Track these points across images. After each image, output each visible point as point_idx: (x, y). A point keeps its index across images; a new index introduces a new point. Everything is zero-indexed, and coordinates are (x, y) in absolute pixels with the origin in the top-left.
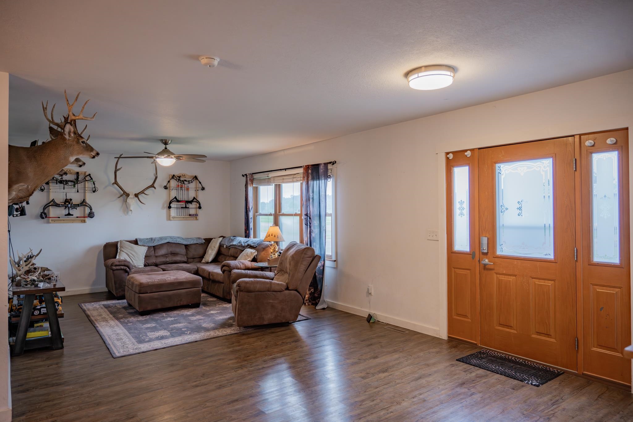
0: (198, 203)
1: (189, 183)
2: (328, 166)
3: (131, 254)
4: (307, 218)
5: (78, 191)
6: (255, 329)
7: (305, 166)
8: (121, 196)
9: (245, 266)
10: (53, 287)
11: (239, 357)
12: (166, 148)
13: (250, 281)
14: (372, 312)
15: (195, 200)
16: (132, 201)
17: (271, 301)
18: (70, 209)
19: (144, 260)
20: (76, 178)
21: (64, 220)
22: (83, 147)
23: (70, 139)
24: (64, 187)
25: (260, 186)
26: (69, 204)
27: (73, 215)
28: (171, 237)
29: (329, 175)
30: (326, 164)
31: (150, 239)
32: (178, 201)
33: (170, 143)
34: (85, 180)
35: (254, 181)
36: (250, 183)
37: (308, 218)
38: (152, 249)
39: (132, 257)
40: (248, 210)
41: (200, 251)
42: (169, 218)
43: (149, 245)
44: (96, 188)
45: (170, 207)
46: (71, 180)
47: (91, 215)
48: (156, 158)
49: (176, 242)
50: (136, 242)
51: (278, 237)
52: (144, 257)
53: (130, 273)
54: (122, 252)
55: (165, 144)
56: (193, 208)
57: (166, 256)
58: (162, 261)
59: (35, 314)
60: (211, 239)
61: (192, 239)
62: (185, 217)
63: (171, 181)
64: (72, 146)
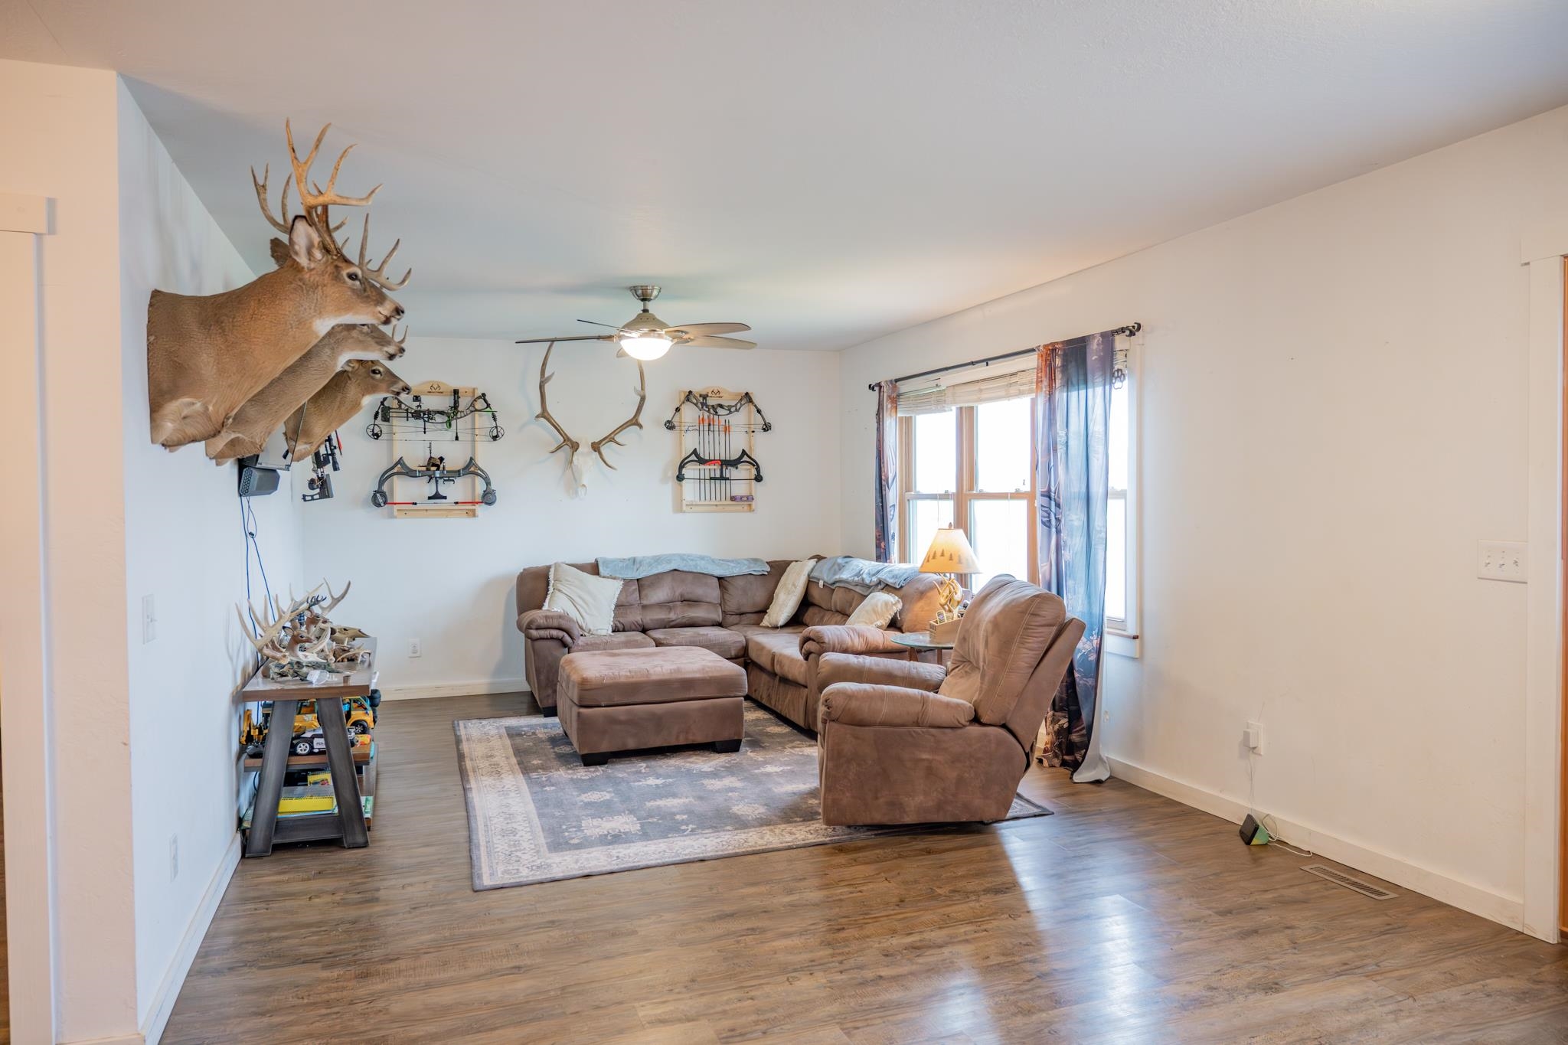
0: (754, 465)
1: (731, 412)
2: (1113, 341)
3: (580, 597)
4: (1050, 504)
5: (457, 438)
6: (879, 834)
7: (1045, 346)
8: (559, 448)
9: (867, 643)
10: (342, 685)
11: (813, 927)
12: (645, 311)
13: (859, 692)
14: (1260, 809)
15: (745, 458)
16: (585, 459)
17: (925, 756)
18: (441, 481)
19: (613, 615)
20: (452, 405)
21: (427, 510)
22: (353, 290)
23: (313, 265)
24: (425, 429)
25: (919, 414)
26: (438, 469)
27: (445, 498)
28: (682, 557)
29: (1118, 370)
30: (1108, 337)
31: (629, 560)
32: (702, 461)
33: (656, 297)
34: (472, 409)
35: (902, 402)
36: (889, 406)
37: (1053, 503)
38: (635, 587)
39: (582, 607)
40: (883, 483)
41: (758, 596)
42: (679, 506)
43: (625, 577)
44: (499, 429)
45: (680, 478)
46: (441, 409)
47: (488, 498)
48: (621, 337)
49: (694, 570)
50: (594, 569)
51: (960, 562)
52: (613, 607)
53: (574, 648)
54: (558, 594)
55: (644, 300)
56: (740, 480)
57: (669, 606)
58: (657, 620)
59: (299, 751)
60: (787, 563)
61: (737, 562)
62: (721, 503)
63: (683, 408)
64: (320, 288)
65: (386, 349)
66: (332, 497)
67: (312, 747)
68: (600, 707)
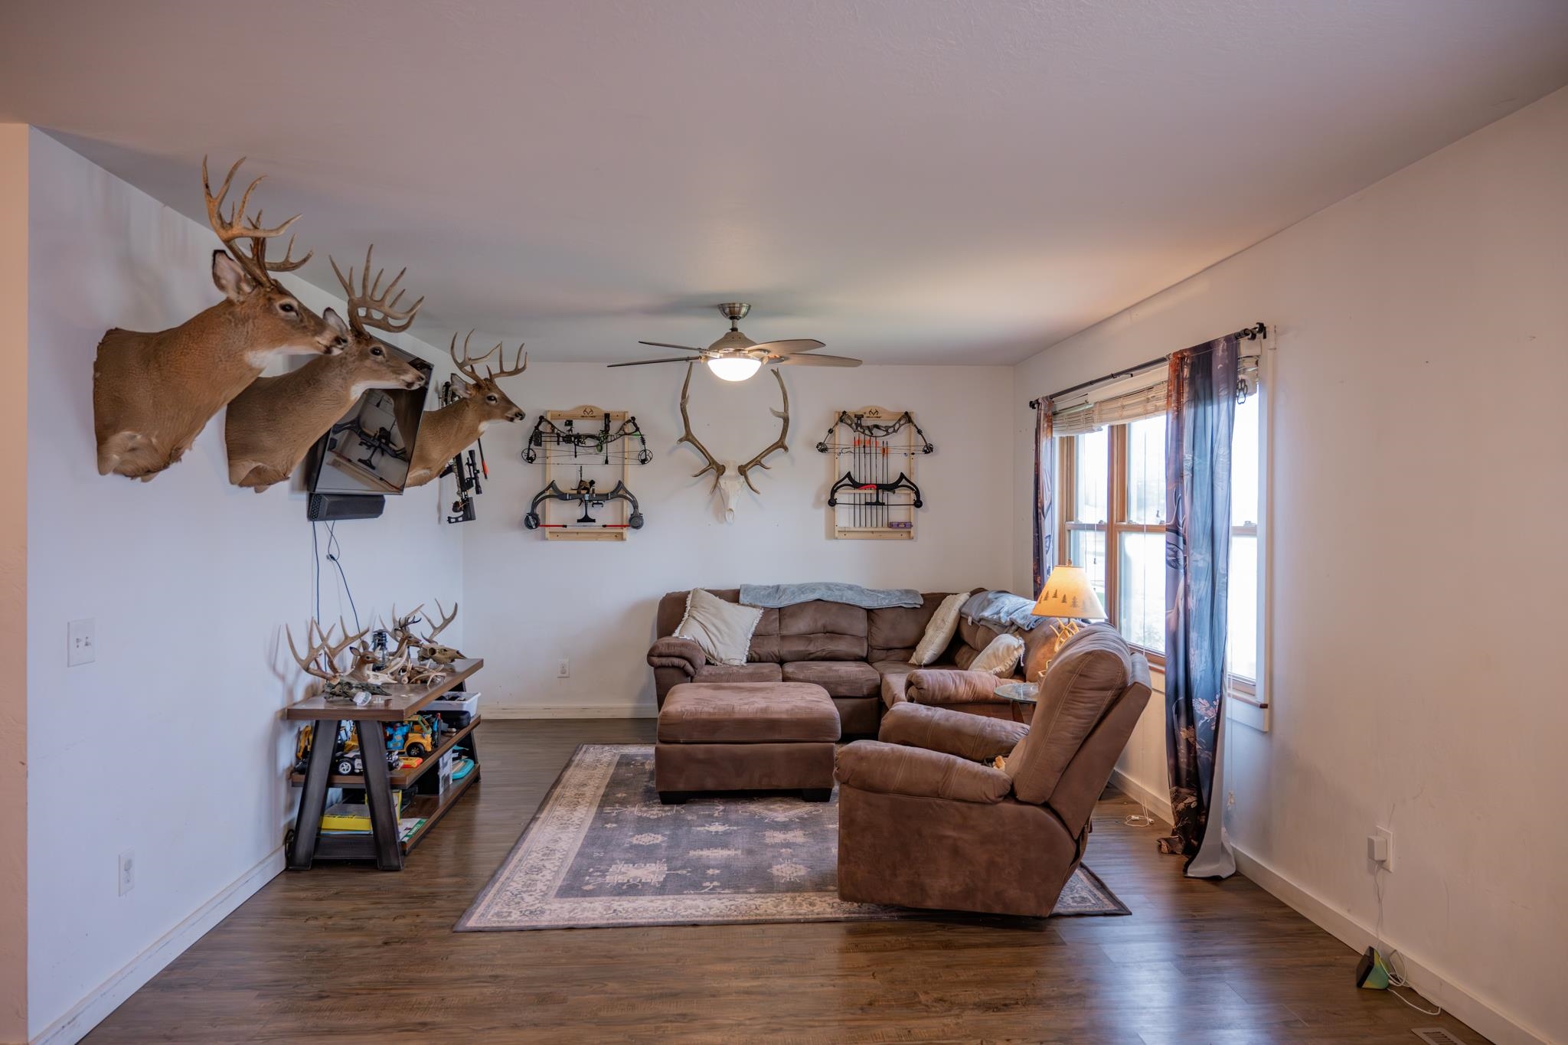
0: (913, 490)
1: (888, 434)
2: (1237, 346)
4: (1177, 540)
5: (607, 462)
7: (1174, 354)
8: (704, 471)
10: (383, 708)
12: (734, 329)
15: (904, 482)
16: (731, 483)
17: (950, 833)
18: (590, 504)
19: (749, 644)
20: (603, 429)
21: (577, 533)
23: (242, 299)
24: (576, 453)
25: (1082, 432)
26: (588, 493)
27: (594, 521)
28: (828, 587)
29: (1243, 381)
30: (1233, 340)
31: (773, 587)
32: (856, 485)
33: (745, 315)
34: (622, 432)
35: (1058, 420)
36: (1046, 425)
37: (1181, 539)
38: (776, 616)
39: (713, 634)
40: (1040, 511)
41: (909, 630)
42: (832, 532)
43: (766, 605)
44: (648, 452)
45: (832, 503)
46: (592, 433)
47: (636, 521)
48: (707, 358)
49: (839, 601)
50: (733, 597)
51: (1074, 604)
52: (750, 636)
53: (697, 677)
54: (692, 621)
55: (732, 318)
56: (898, 505)
57: (810, 638)
58: (795, 652)
59: (341, 770)
60: (944, 596)
61: (888, 593)
62: (877, 530)
63: (837, 429)
64: (251, 321)
65: (402, 377)
66: (475, 519)
67: (353, 767)
68: (679, 743)
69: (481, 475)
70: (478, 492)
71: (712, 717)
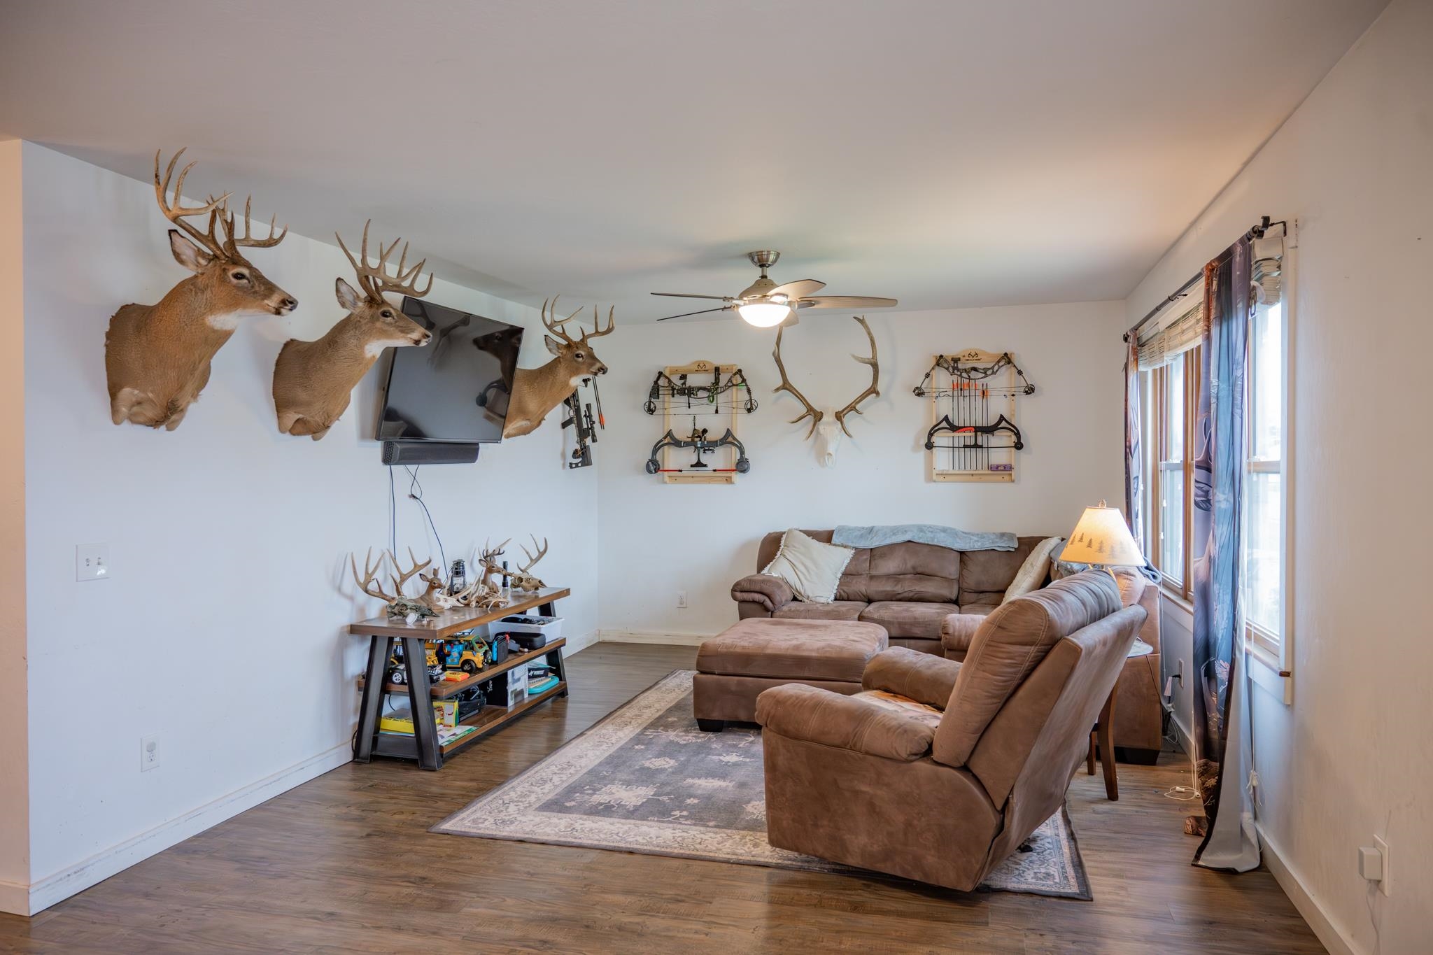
0: (1013, 431)
1: (986, 376)
2: (1250, 246)
3: (803, 564)
5: (717, 412)
7: (1207, 267)
12: (764, 277)
15: (1004, 424)
16: (829, 427)
18: (702, 451)
19: (838, 583)
20: (714, 381)
21: (693, 477)
24: (689, 404)
26: (700, 440)
27: (705, 466)
28: (921, 529)
30: (1247, 242)
31: (867, 529)
32: (954, 428)
33: (775, 261)
34: (730, 384)
36: (1132, 360)
38: (866, 556)
39: (800, 571)
41: (1001, 573)
42: (931, 475)
43: (857, 545)
44: (753, 401)
45: (929, 446)
46: (703, 385)
47: (742, 466)
48: (738, 306)
49: (930, 543)
50: (826, 537)
52: (839, 575)
53: (777, 613)
54: (783, 560)
55: (762, 266)
56: (999, 448)
57: (899, 578)
58: (882, 592)
59: (394, 679)
60: (1040, 539)
61: (982, 536)
62: (977, 472)
63: (933, 373)
65: (409, 336)
66: (591, 465)
67: (403, 678)
68: (715, 674)
69: (597, 426)
70: (594, 440)
71: (747, 651)
